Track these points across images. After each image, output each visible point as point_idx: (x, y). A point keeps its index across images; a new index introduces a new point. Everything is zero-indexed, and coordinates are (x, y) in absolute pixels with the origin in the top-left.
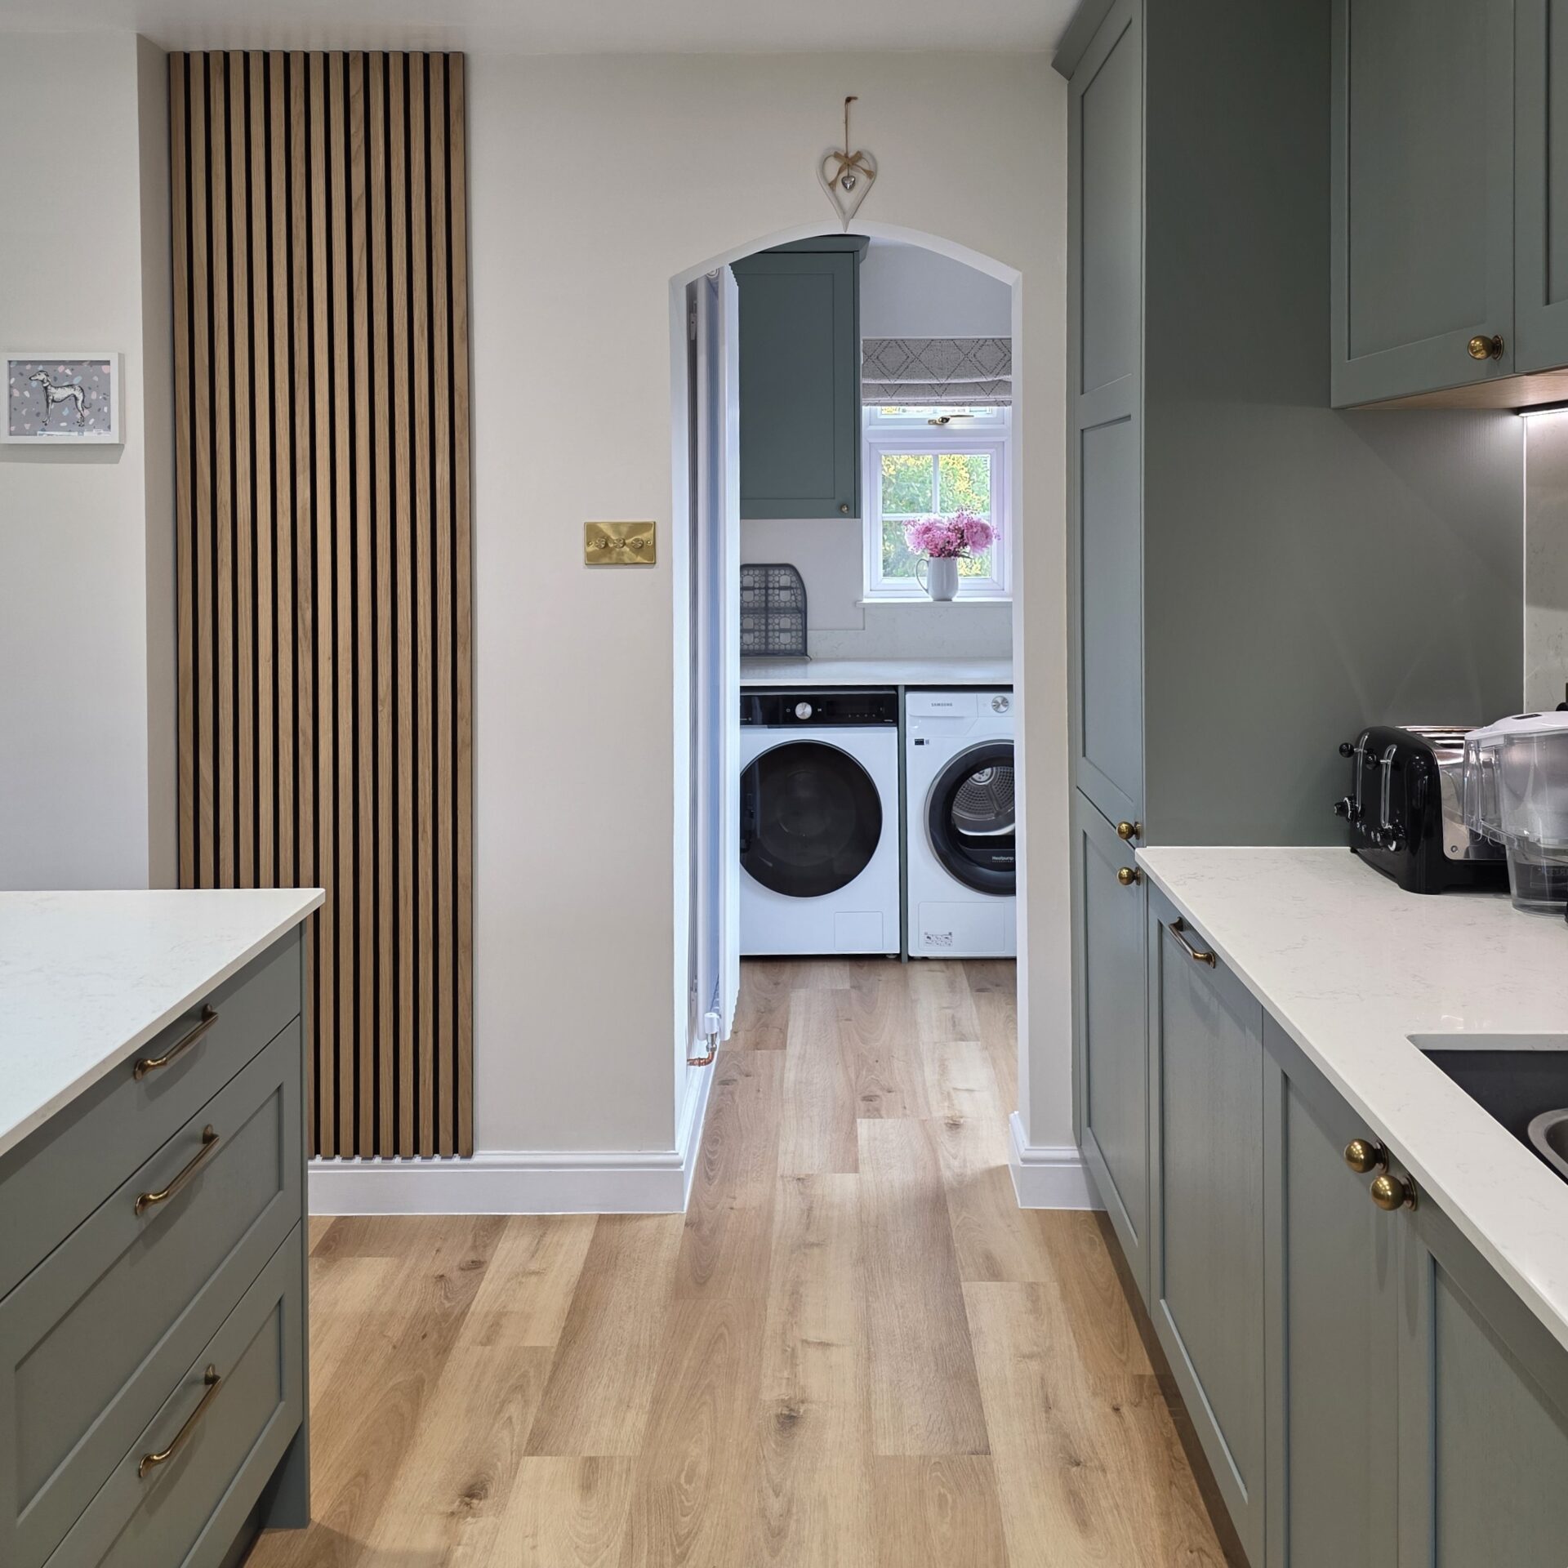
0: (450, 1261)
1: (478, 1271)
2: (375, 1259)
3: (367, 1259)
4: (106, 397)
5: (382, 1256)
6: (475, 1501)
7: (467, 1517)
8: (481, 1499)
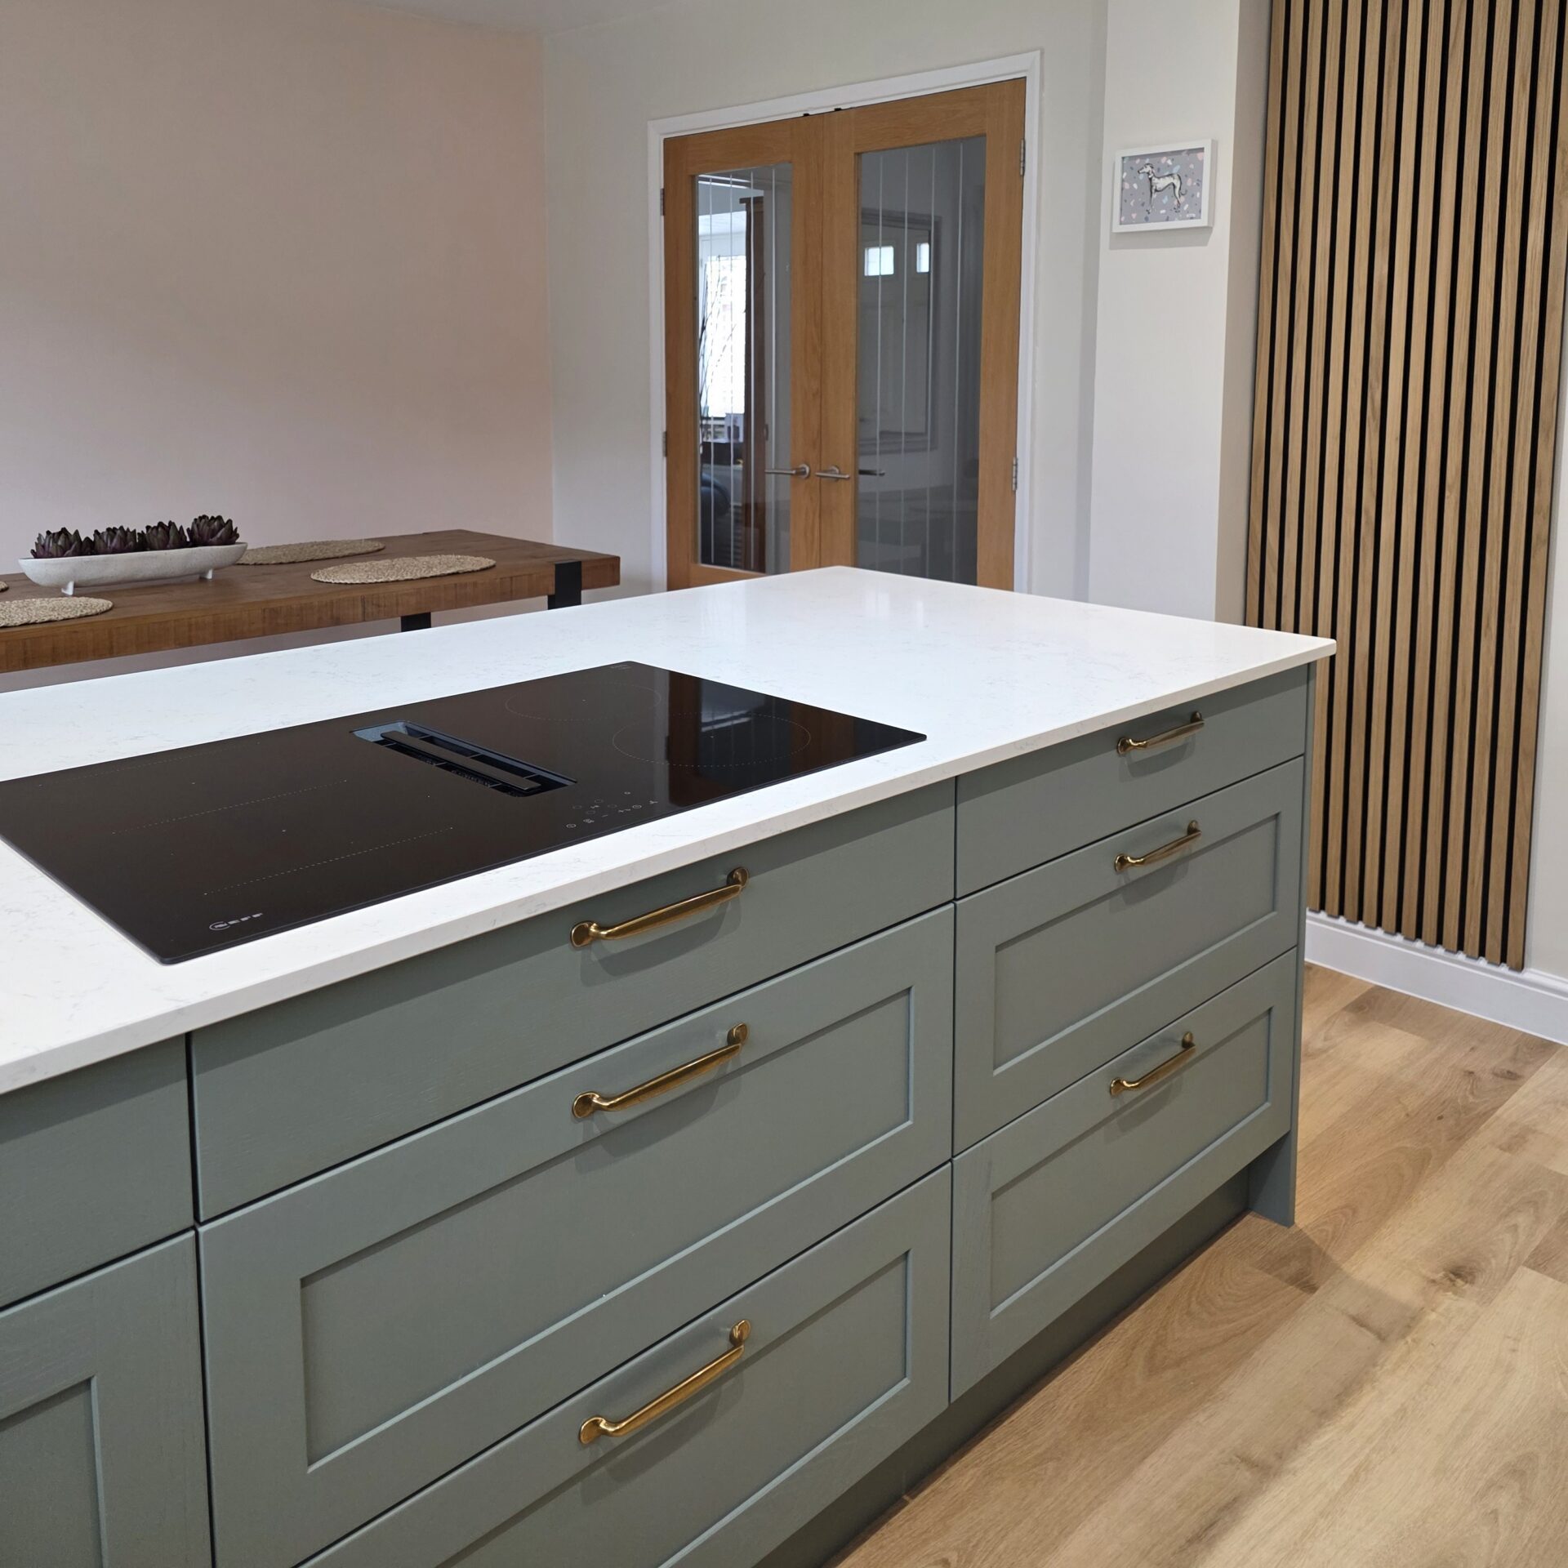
0: (1485, 1063)
1: (1513, 1082)
2: (1406, 1033)
3: (1397, 1031)
4: (1199, 183)
5: (1413, 1033)
6: (1459, 1282)
7: (1448, 1291)
8: (1467, 1282)
